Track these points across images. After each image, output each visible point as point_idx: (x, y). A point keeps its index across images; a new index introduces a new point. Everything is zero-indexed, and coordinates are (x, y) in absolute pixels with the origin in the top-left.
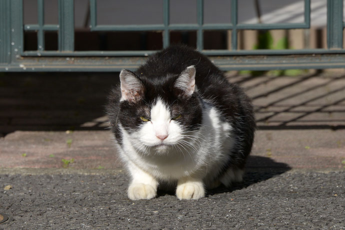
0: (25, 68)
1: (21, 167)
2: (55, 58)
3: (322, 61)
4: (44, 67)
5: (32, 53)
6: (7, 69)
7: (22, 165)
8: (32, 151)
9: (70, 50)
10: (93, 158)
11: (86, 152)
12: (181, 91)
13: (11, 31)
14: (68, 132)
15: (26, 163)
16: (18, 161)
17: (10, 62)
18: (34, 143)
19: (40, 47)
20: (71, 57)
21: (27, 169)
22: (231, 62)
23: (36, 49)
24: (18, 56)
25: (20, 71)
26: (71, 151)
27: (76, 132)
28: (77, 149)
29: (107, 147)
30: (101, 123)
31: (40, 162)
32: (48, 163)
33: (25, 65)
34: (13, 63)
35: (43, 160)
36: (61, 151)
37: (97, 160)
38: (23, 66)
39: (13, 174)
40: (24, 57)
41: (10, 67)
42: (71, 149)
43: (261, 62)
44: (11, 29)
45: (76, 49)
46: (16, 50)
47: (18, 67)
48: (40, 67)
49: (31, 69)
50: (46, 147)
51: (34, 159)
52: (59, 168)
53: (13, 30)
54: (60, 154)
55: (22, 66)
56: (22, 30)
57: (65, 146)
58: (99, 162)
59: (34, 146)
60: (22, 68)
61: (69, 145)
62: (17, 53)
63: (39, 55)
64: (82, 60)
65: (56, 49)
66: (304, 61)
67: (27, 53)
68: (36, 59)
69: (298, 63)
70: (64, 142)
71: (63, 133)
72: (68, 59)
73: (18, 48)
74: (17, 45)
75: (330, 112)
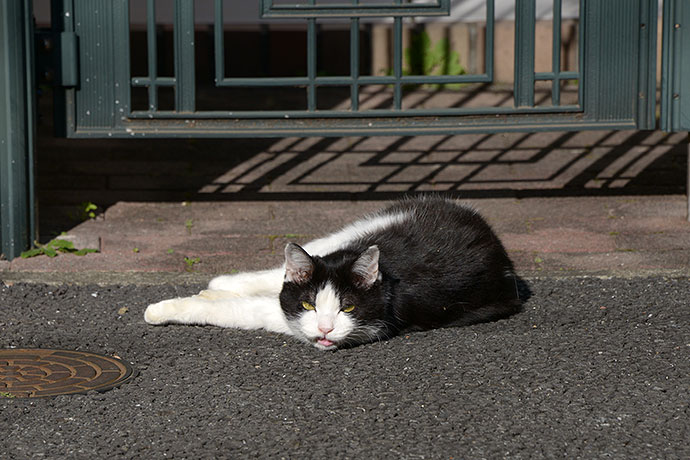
0: (133, 134)
1: (134, 271)
2: (171, 121)
3: (508, 122)
4: (156, 131)
5: (141, 113)
6: (110, 135)
7: (134, 267)
8: (144, 240)
9: (190, 110)
10: (223, 253)
11: (212, 243)
12: (360, 278)
13: (114, 86)
14: (184, 204)
15: (139, 263)
16: (128, 261)
17: (114, 125)
18: (144, 225)
19: (152, 106)
20: (190, 119)
21: (142, 274)
22: (394, 125)
23: (147, 108)
24: (123, 118)
25: (127, 137)
26: (193, 241)
27: (194, 204)
28: (200, 237)
29: (238, 232)
30: (224, 186)
31: (157, 262)
32: (167, 263)
33: (133, 130)
34: (117, 127)
35: (160, 259)
36: (181, 240)
37: (229, 258)
38: (130, 131)
39: (125, 284)
40: (132, 119)
41: (114, 132)
42: (193, 237)
43: (432, 125)
44: (115, 84)
45: (198, 108)
46: (122, 110)
47: (123, 132)
48: (152, 132)
49: (141, 134)
50: (161, 232)
51: (148, 256)
52: (182, 273)
53: (117, 85)
54: (180, 247)
55: (128, 130)
56: (129, 86)
57: (183, 231)
58: (231, 262)
59: (145, 231)
60: (129, 134)
61: (189, 230)
62: (123, 114)
63: (151, 116)
64: (205, 122)
65: (173, 109)
66: (486, 123)
67: (135, 114)
68: (147, 122)
69: (478, 126)
70: (182, 224)
71: (177, 205)
72: (187, 121)
73: (123, 107)
74: (122, 103)
75: (510, 163)
